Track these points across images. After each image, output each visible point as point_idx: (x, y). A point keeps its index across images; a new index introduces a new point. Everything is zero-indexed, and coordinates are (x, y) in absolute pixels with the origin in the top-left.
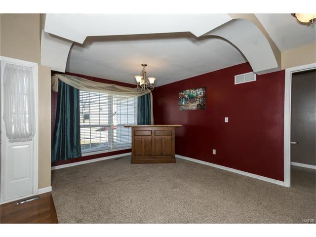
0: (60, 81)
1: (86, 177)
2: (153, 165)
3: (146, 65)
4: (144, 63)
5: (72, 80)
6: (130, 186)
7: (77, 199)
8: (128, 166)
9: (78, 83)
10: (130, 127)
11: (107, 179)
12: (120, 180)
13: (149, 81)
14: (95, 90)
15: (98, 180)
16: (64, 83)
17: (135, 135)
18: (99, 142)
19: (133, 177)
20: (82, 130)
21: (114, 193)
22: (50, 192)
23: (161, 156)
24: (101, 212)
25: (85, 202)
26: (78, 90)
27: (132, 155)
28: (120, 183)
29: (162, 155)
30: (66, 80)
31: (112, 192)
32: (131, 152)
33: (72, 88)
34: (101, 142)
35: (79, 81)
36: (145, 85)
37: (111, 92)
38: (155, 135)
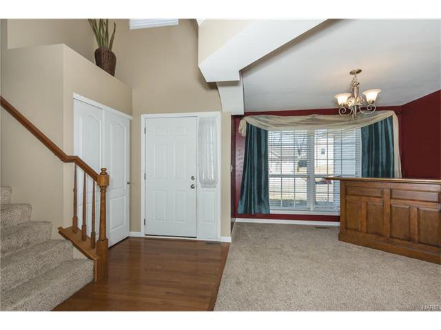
0: (248, 124)
1: (268, 238)
2: (383, 255)
3: (359, 71)
4: (356, 69)
5: (260, 120)
6: (317, 272)
7: (247, 259)
8: (332, 242)
9: (267, 122)
10: (338, 179)
11: (291, 250)
12: (308, 257)
13: (364, 97)
14: (288, 128)
15: (279, 247)
16: (252, 126)
17: (346, 194)
18: (293, 198)
19: (331, 260)
20: (271, 180)
21: (290, 271)
22: (229, 243)
23: (405, 242)
24: (263, 285)
25: (253, 267)
26: (266, 132)
27: (340, 228)
28: (306, 261)
29: (409, 241)
30: (253, 121)
31: (288, 268)
32: (339, 221)
33: (259, 130)
34: (296, 198)
35: (267, 120)
36: (358, 106)
37: (310, 126)
38: (391, 198)
